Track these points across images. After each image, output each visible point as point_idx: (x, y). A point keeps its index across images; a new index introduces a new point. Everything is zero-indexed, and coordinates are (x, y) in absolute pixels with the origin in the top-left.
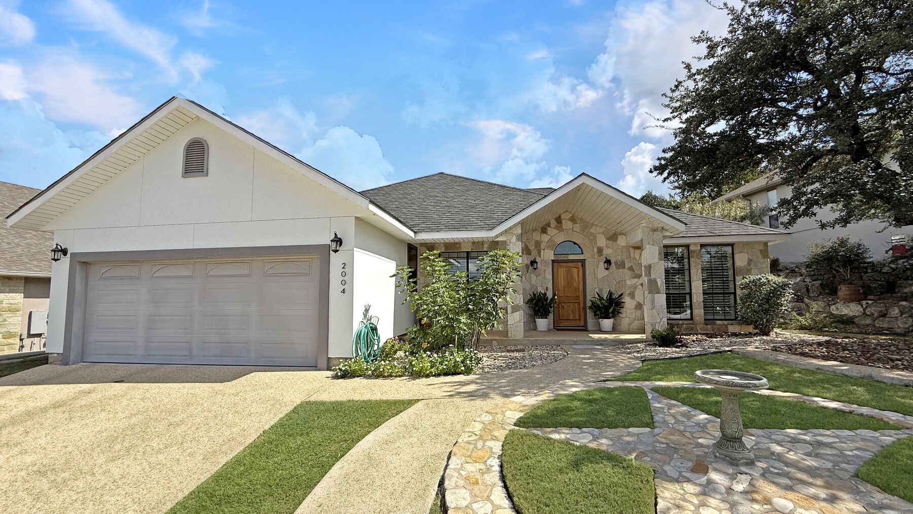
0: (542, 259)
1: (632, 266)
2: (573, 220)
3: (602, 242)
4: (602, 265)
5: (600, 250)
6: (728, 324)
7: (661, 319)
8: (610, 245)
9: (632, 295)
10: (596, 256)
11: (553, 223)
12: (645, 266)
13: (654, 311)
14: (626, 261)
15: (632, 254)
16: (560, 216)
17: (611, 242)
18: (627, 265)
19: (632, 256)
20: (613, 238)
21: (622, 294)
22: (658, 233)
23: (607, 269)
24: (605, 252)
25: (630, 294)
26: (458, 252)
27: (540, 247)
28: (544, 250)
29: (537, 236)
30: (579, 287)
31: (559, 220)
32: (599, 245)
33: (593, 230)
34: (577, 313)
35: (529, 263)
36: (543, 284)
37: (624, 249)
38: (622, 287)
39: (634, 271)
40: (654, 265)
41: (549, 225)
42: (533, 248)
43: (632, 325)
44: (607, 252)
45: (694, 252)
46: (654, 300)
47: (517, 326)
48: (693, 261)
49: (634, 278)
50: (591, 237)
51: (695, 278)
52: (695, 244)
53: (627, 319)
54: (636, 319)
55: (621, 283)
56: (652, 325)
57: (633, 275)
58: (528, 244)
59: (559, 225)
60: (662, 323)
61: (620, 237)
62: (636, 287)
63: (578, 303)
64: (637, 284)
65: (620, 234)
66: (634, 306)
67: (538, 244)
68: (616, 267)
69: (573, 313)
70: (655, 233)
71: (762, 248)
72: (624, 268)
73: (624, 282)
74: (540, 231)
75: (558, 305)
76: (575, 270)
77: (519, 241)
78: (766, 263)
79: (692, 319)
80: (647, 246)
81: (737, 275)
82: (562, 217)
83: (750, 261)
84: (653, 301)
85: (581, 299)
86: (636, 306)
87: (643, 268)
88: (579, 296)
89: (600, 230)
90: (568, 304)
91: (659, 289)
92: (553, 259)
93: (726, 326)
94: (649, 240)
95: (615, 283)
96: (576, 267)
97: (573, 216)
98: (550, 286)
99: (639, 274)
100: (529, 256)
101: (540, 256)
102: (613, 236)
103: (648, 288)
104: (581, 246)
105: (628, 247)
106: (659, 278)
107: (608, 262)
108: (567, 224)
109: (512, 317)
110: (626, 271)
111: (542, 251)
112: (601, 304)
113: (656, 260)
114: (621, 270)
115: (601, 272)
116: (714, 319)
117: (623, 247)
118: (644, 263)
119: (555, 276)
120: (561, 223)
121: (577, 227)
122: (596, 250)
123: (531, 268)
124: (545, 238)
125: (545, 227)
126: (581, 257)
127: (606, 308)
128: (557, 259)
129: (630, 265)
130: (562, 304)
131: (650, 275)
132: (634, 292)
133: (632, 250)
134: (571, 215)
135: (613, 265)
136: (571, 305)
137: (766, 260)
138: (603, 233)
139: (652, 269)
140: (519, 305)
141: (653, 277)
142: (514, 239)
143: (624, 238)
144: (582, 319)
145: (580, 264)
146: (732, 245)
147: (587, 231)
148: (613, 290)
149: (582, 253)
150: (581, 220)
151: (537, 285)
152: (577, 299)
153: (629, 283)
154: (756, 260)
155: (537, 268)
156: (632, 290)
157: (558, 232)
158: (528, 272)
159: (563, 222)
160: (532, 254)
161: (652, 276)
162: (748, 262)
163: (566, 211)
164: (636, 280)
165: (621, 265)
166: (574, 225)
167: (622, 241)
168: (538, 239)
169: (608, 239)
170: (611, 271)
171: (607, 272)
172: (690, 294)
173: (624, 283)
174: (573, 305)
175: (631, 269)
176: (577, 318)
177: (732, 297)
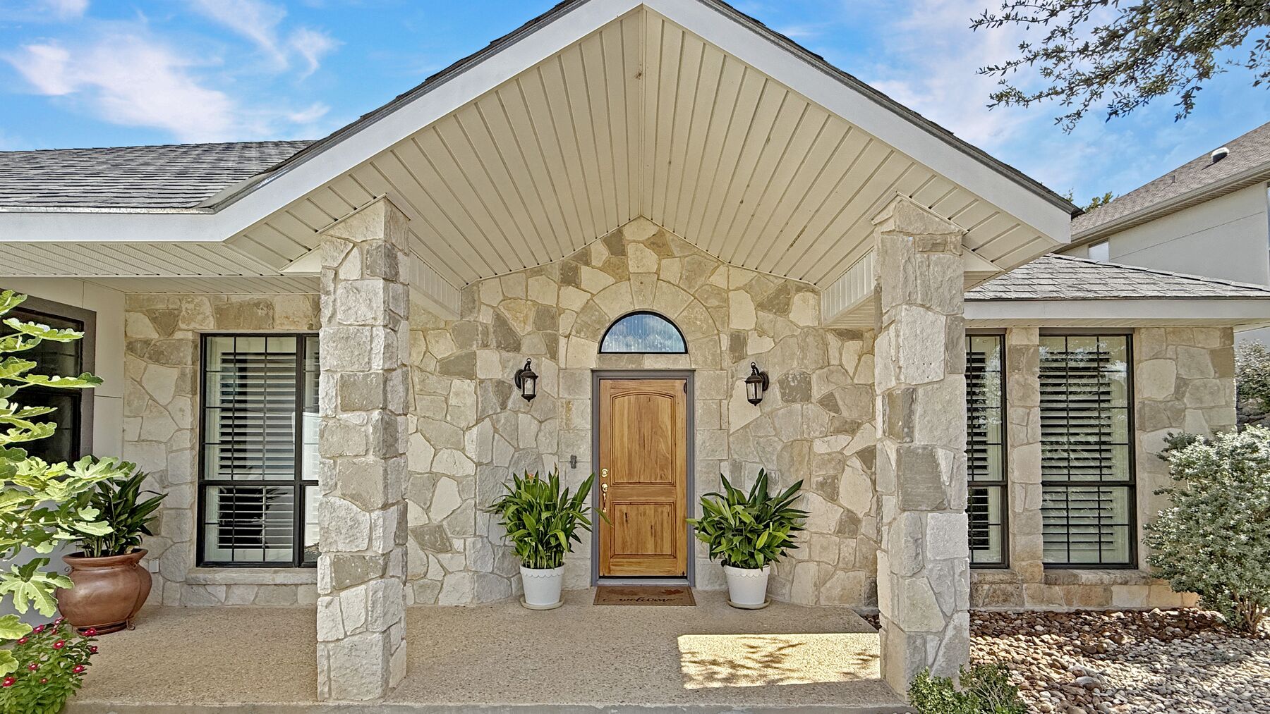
0: (563, 366)
1: (831, 395)
2: (658, 244)
3: (743, 315)
4: (742, 390)
5: (738, 342)
6: (1115, 583)
7: (948, 618)
8: (766, 327)
9: (830, 490)
10: (727, 361)
11: (600, 253)
12: (889, 397)
13: (922, 582)
14: (814, 377)
15: (834, 353)
16: (620, 231)
17: (771, 316)
18: (817, 392)
19: (834, 362)
20: (777, 302)
21: (799, 485)
22: (946, 257)
23: (755, 402)
24: (751, 349)
25: (822, 485)
26: (266, 336)
27: (555, 326)
28: (568, 337)
29: (544, 292)
30: (673, 453)
31: (616, 243)
32: (736, 324)
33: (718, 279)
34: (667, 535)
35: (510, 377)
36: (563, 446)
37: (810, 339)
38: (801, 463)
39: (837, 410)
40: (926, 394)
41: (584, 257)
42: (529, 328)
43: (828, 585)
44: (757, 347)
45: (1020, 350)
46: (924, 534)
47: (353, 647)
48: (1018, 382)
49: (838, 431)
50: (714, 302)
51: (1022, 436)
52: (1025, 326)
53: (813, 566)
54: (841, 565)
55: (799, 447)
56: (911, 639)
57: (837, 424)
58: (507, 315)
59: (614, 259)
60: (950, 633)
61: (797, 299)
62: (842, 463)
63: (670, 504)
64: (847, 453)
65: (799, 289)
66: (833, 526)
67: (547, 318)
68: (783, 395)
69: (654, 534)
70: (934, 257)
71: (1216, 344)
72: (807, 398)
73: (806, 444)
74: (557, 275)
75: (612, 510)
76: (664, 403)
77: (373, 274)
78: (1228, 391)
79: (1004, 564)
80: (903, 313)
81: (1143, 429)
82: (628, 233)
83: (1181, 384)
84: (918, 542)
85: (680, 490)
86: (841, 523)
87: (879, 402)
88: (673, 485)
89: (741, 278)
90: (642, 507)
91: (944, 493)
92: (594, 366)
93: (1107, 589)
94: (910, 288)
95: (779, 448)
96: (666, 395)
97: (660, 234)
98: (584, 452)
99: (853, 422)
100: (511, 354)
101: (553, 355)
102: (777, 296)
103: (900, 485)
104: (683, 328)
105: (820, 332)
106: (943, 447)
107: (760, 379)
108: (640, 259)
109: (335, 608)
110: (812, 409)
111: (562, 341)
112: (734, 515)
113: (936, 370)
114: (798, 406)
115: (740, 413)
116: (1069, 565)
117: (807, 331)
118: (884, 380)
119: (605, 419)
120: (623, 252)
121: (672, 269)
122: (725, 342)
123: (517, 393)
124: (573, 299)
125: (574, 264)
126: (683, 363)
127: (746, 534)
128: (605, 367)
129: (825, 390)
130: (624, 508)
131: (910, 434)
132: (835, 477)
133: (832, 340)
134: (653, 230)
135: (774, 391)
136: (650, 510)
137: (1226, 381)
138: (747, 288)
139: (918, 409)
140: (368, 554)
141: (920, 439)
142: (352, 269)
143: (812, 302)
144: (681, 555)
145: (679, 384)
146: (1129, 335)
147: (700, 281)
148: (771, 469)
149: (686, 352)
150: (685, 245)
151: (542, 449)
152: (670, 493)
153: (820, 447)
154: (1198, 383)
155: (534, 396)
156: (832, 472)
157: (611, 280)
158: (504, 406)
159: (630, 249)
160: (524, 348)
161: (917, 435)
162: (1178, 388)
163: (641, 216)
164: (843, 439)
165: (799, 390)
166: (664, 261)
167: (803, 312)
168: (550, 301)
169: (761, 306)
170: (767, 409)
171: (755, 411)
172: (1004, 486)
173: (806, 450)
174: (656, 511)
175: (829, 402)
176: (667, 550)
177: (1121, 494)
